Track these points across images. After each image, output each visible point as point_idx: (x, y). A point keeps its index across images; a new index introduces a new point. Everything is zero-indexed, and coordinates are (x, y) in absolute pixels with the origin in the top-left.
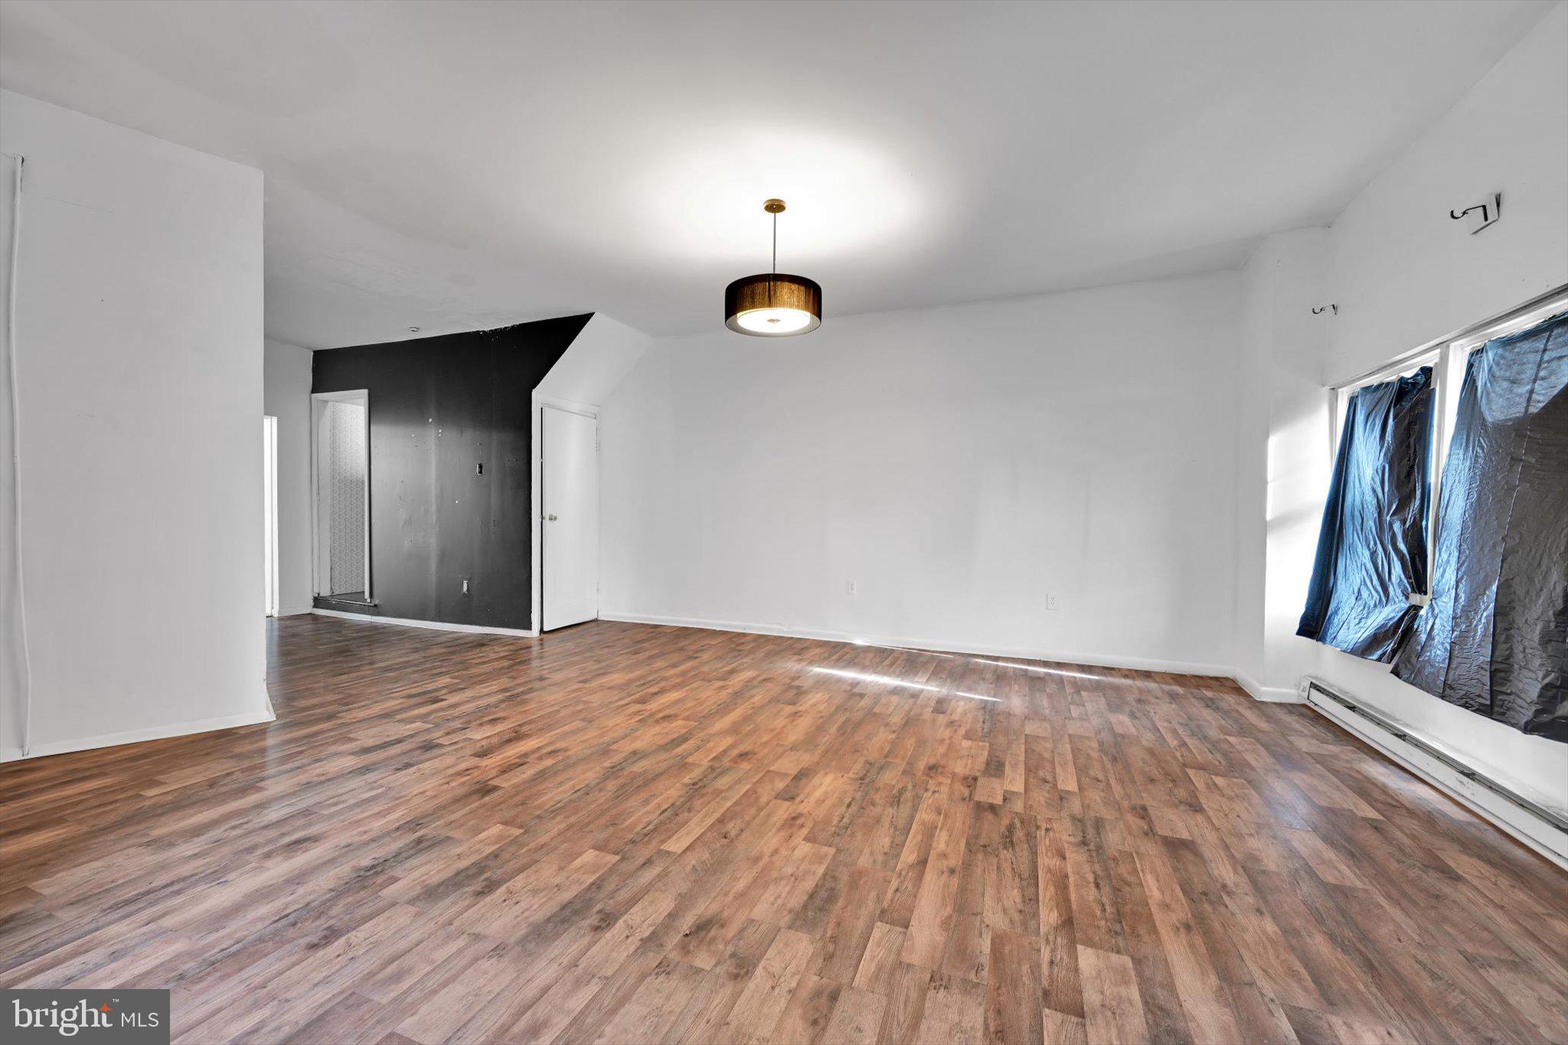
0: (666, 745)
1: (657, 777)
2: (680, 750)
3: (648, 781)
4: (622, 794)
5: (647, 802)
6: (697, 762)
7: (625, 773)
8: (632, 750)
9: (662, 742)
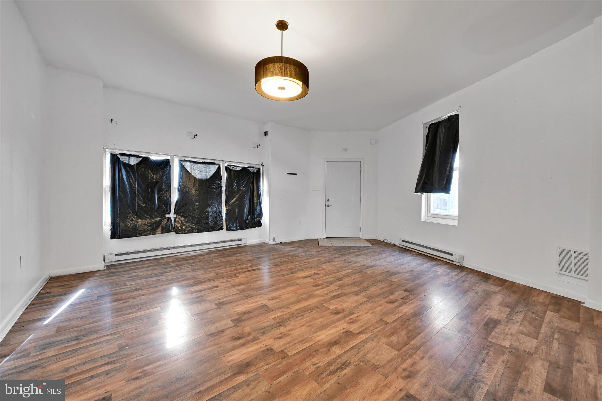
0: (343, 296)
1: (350, 284)
2: (339, 292)
3: (354, 284)
4: (362, 282)
5: (355, 279)
6: (335, 286)
7: (361, 288)
8: (358, 296)
9: (345, 297)
